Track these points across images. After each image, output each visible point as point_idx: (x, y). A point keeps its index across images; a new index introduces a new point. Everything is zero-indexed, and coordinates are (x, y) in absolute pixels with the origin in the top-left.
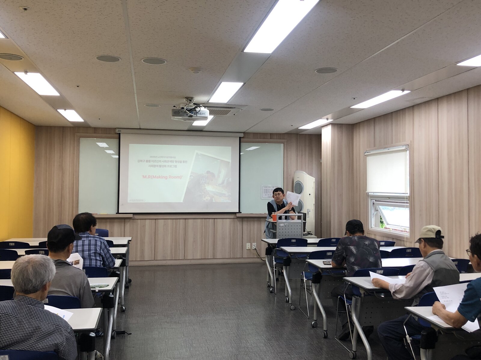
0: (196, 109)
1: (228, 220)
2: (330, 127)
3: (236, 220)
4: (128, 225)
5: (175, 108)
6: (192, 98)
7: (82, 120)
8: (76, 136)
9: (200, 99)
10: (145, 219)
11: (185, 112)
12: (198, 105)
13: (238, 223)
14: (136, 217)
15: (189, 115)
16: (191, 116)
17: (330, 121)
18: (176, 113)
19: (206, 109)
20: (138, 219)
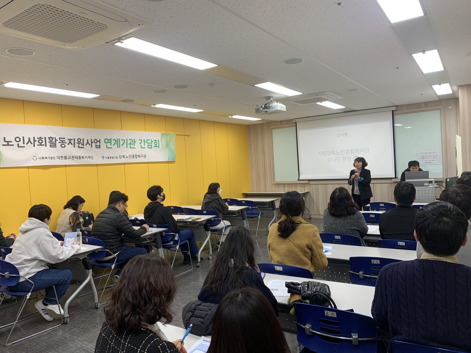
0: (269, 105)
1: (386, 184)
8: (270, 128)
10: (318, 184)
14: (311, 182)
20: (313, 184)
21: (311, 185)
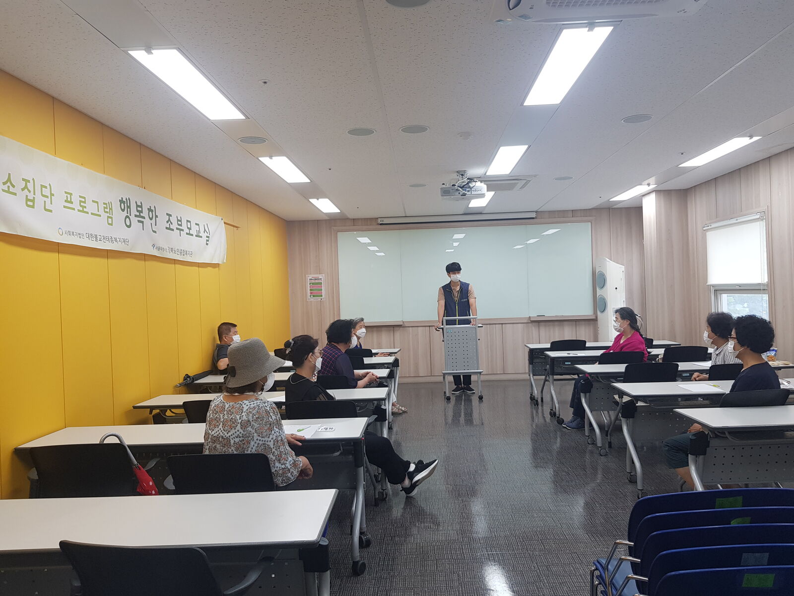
0: (470, 184)
1: (520, 325)
2: (653, 196)
4: (398, 334)
5: (444, 186)
6: (465, 171)
7: (338, 211)
8: (332, 230)
9: (473, 172)
11: (457, 190)
12: (471, 180)
14: (407, 324)
15: (461, 193)
16: (464, 195)
17: (652, 187)
18: (446, 192)
19: (483, 183)
20: (409, 327)
21: (406, 328)
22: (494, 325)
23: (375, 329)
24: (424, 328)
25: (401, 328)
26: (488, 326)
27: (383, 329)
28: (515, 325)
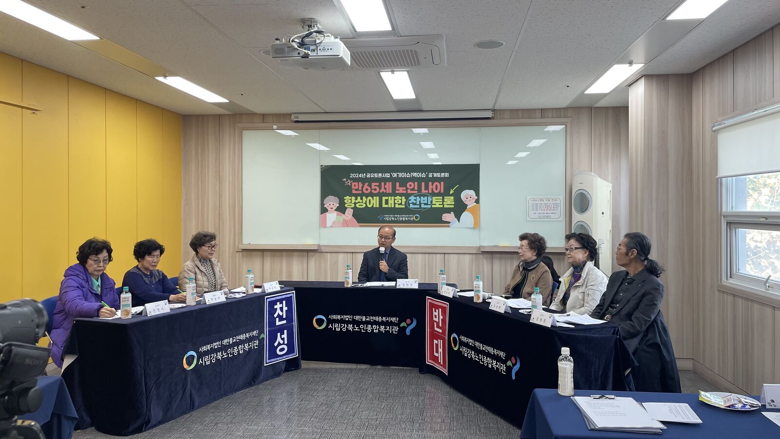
1: (467, 256)
3: (481, 256)
4: (313, 260)
5: (278, 42)
6: (312, 20)
8: (236, 127)
13: (485, 261)
15: (302, 54)
16: (306, 56)
17: (638, 66)
19: (339, 40)
21: (322, 254)
22: (434, 255)
23: (284, 253)
24: (346, 254)
25: (317, 254)
26: (427, 255)
27: (295, 254)
28: (461, 256)
